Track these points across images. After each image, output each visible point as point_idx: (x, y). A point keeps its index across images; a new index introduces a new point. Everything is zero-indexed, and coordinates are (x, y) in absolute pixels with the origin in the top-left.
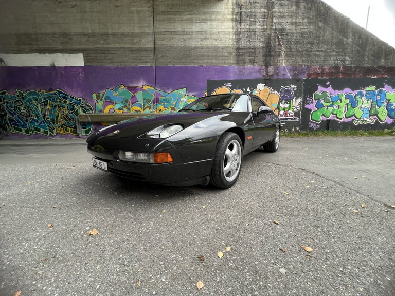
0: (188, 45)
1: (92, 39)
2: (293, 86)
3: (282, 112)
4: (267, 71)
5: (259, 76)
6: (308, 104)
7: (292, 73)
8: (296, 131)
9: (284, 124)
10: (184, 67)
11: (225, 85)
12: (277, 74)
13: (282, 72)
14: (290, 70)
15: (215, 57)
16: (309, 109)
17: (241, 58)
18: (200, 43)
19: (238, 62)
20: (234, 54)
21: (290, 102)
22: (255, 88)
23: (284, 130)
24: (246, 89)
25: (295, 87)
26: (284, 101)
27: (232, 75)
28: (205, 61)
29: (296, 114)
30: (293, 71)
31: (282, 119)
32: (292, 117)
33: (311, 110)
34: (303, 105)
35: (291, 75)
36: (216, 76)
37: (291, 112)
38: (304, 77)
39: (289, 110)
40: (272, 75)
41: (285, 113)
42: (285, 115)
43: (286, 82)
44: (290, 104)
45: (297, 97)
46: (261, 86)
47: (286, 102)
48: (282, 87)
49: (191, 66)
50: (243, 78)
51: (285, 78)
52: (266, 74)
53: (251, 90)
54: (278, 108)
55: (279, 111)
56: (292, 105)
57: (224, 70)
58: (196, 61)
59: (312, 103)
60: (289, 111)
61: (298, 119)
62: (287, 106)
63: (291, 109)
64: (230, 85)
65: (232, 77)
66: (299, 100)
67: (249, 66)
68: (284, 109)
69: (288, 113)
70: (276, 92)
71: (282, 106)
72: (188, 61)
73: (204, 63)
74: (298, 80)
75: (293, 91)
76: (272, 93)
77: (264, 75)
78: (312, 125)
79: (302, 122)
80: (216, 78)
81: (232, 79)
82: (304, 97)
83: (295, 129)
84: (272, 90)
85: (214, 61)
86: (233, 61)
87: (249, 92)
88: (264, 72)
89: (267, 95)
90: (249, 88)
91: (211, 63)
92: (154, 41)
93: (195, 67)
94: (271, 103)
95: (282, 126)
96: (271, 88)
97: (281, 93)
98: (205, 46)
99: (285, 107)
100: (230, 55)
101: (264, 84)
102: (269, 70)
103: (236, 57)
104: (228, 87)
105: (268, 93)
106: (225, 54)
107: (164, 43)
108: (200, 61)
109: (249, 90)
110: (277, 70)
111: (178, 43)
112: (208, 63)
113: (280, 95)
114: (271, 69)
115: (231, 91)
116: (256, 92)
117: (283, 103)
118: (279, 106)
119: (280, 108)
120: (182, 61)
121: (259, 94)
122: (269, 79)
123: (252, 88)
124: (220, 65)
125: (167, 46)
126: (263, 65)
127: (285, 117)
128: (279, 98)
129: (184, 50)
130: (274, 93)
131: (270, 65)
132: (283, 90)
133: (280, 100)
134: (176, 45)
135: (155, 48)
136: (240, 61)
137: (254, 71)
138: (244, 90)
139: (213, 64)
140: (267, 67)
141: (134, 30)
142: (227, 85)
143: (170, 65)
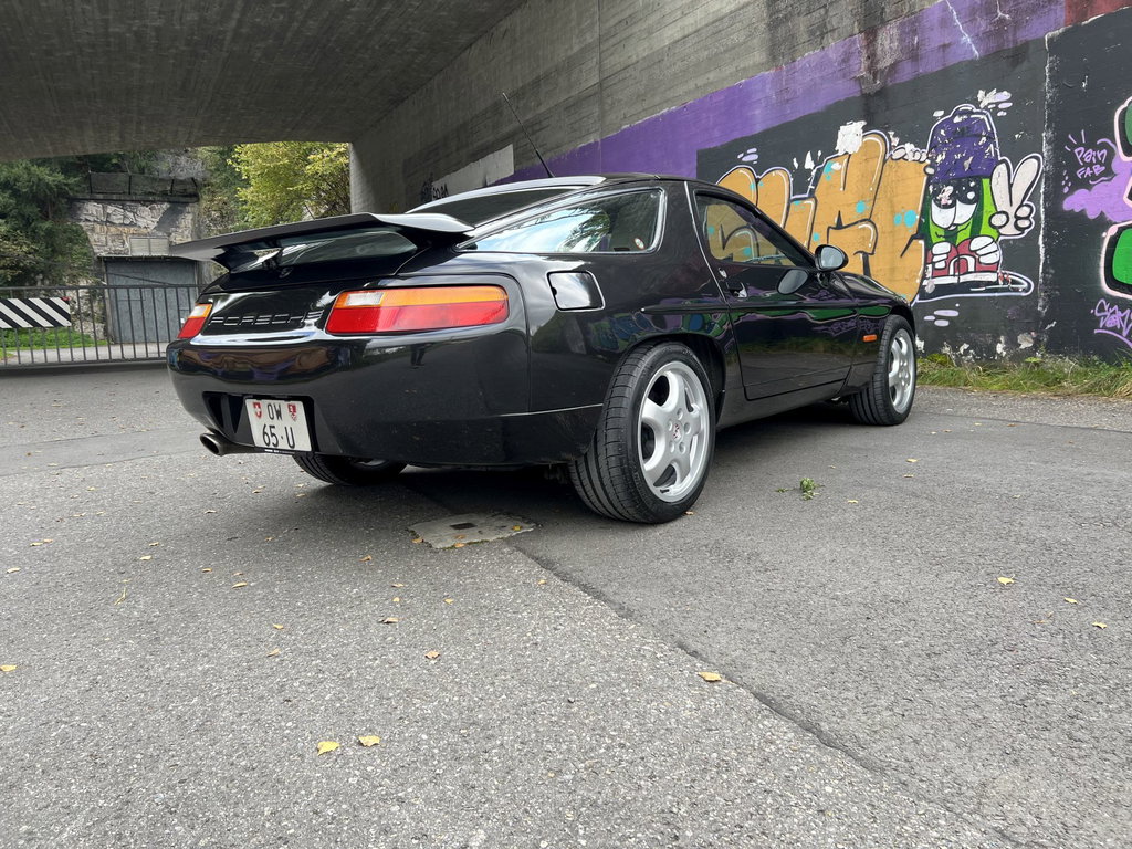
0: (656, 48)
1: (521, 104)
2: (987, 98)
3: (941, 248)
4: (872, 57)
5: (845, 90)
6: (1084, 183)
7: (983, 24)
8: (1018, 356)
9: (953, 313)
10: (650, 122)
11: (740, 162)
12: (914, 55)
13: (935, 39)
14: (970, 16)
15: (714, 62)
16: (1092, 215)
17: (782, 31)
18: (679, 24)
19: (774, 55)
20: (762, 26)
21: (978, 190)
22: (829, 148)
23: (955, 349)
24: (802, 163)
25: (1006, 95)
26: (949, 190)
27: (757, 112)
28: (691, 85)
29: (1016, 254)
30: (989, 11)
31: (940, 290)
32: (992, 277)
33: (1102, 223)
34: (1054, 196)
35: (978, 39)
36: (717, 133)
37: (986, 248)
38: (1050, 27)
39: (975, 234)
40: (893, 66)
41: (959, 254)
42: (957, 268)
43: (957, 83)
44: (978, 200)
45: (1016, 156)
46: (851, 136)
47: (959, 197)
48: (939, 114)
49: (662, 115)
50: (794, 113)
51: (951, 61)
52: (869, 69)
53: (817, 162)
54: (923, 232)
55: (929, 247)
56: (988, 208)
57: (736, 100)
58: (670, 94)
59: (1109, 173)
60: (975, 244)
61: (1024, 283)
62: (964, 212)
63: (985, 228)
64: (752, 156)
65: (760, 119)
66: (1029, 170)
67: (809, 56)
68: (950, 234)
69: (973, 253)
70: (909, 147)
71: (941, 218)
72: (657, 99)
73: (686, 93)
74: (1019, 54)
75: (991, 126)
76: (896, 155)
77: (860, 80)
78: (1111, 320)
79: (1051, 300)
80: (716, 140)
81: (758, 129)
82: (1058, 144)
83: (1012, 343)
84: (895, 141)
85: (711, 76)
86: (759, 56)
87: (810, 170)
88: (860, 67)
89: (877, 174)
90: (809, 154)
91: (705, 85)
92: (600, 63)
93: (671, 114)
94: (892, 206)
95: (945, 323)
96: (888, 136)
97: (935, 147)
98: (691, 30)
99: (953, 224)
100: (751, 36)
101: (863, 123)
102: (879, 48)
103: (767, 36)
104: (750, 163)
105: (880, 160)
106: (738, 37)
107: (615, 61)
108: (680, 90)
109: (809, 164)
110: (915, 32)
111: (639, 50)
112: (697, 88)
113: (928, 162)
114: (889, 41)
115: (757, 181)
116: (836, 166)
117: (943, 202)
118: (927, 221)
119: (933, 229)
120: (645, 105)
121: (843, 172)
122: (881, 93)
123: (820, 153)
124: (726, 85)
125: (618, 67)
126: (856, 30)
127: (954, 276)
128: (926, 178)
129: (649, 67)
130: (903, 158)
131: (884, 23)
132: (942, 132)
133: (931, 188)
134: (634, 59)
135: (600, 84)
136: (780, 47)
137: (824, 73)
138: (796, 165)
139: (710, 90)
140: (871, 33)
141: (571, 48)
142: (745, 159)
143: (625, 127)
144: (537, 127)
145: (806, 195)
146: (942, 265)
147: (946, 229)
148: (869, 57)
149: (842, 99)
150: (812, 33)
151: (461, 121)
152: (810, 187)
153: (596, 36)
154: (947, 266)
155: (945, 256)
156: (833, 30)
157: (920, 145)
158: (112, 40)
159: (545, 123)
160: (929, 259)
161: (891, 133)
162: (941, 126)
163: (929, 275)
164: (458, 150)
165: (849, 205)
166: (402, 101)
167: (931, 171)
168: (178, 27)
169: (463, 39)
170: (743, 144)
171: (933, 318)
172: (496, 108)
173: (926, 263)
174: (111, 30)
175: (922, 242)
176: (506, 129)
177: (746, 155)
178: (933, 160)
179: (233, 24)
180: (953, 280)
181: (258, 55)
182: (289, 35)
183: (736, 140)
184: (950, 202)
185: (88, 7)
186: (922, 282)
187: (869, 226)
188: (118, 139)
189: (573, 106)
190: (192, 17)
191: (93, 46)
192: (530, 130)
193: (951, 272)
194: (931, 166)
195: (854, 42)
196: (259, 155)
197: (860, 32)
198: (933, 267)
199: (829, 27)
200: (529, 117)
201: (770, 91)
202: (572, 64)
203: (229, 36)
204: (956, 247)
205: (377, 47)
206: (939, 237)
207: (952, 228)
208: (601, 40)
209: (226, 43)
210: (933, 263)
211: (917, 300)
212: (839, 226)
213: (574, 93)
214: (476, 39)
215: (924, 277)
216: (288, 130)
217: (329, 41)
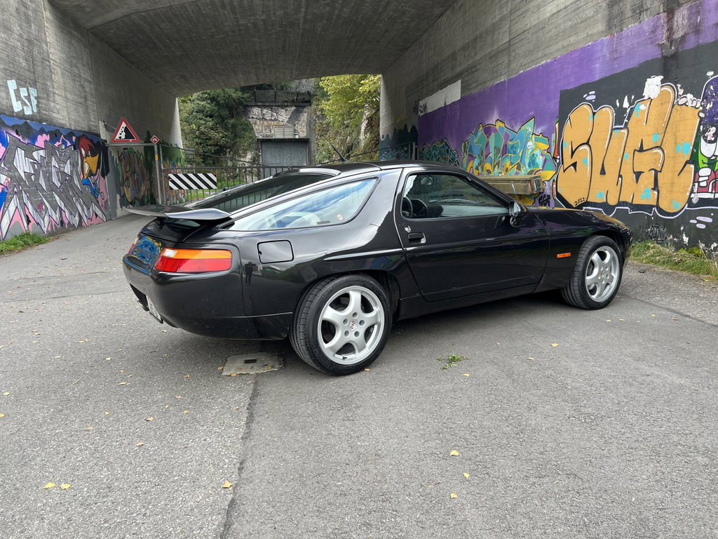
0: (542, 18)
1: (467, 54)
3: (705, 172)
4: (670, 30)
5: (652, 52)
9: (709, 220)
10: (535, 70)
11: (585, 99)
12: (697, 29)
15: (574, 29)
17: (616, 9)
19: (610, 26)
20: (604, 5)
22: (640, 95)
23: (708, 245)
24: (621, 103)
26: (713, 130)
27: (597, 65)
28: (560, 45)
31: (703, 202)
36: (572, 79)
40: (683, 38)
41: (716, 178)
42: (714, 187)
46: (653, 86)
48: (710, 74)
49: (542, 65)
50: (619, 68)
52: (669, 38)
53: (631, 104)
54: (694, 159)
55: (697, 170)
57: (585, 56)
58: (547, 51)
64: (592, 96)
65: (599, 71)
67: (631, 27)
68: (711, 162)
70: (690, 96)
71: (707, 150)
72: (540, 54)
73: (556, 51)
76: (681, 102)
77: (661, 46)
80: (572, 84)
81: (597, 77)
84: (681, 92)
85: (572, 39)
86: (601, 27)
87: (626, 109)
88: (662, 37)
89: (667, 115)
90: (626, 97)
91: (568, 45)
92: (510, 28)
93: (547, 64)
94: (676, 138)
95: (703, 226)
96: (677, 87)
97: (706, 98)
98: (562, 7)
99: (714, 155)
100: (597, 12)
101: (662, 77)
102: (675, 24)
103: (606, 12)
104: (590, 101)
105: (670, 105)
106: (589, 13)
107: (518, 27)
108: (553, 48)
109: (626, 105)
110: (698, 13)
111: (531, 20)
112: (563, 47)
113: (701, 108)
114: (681, 18)
115: (594, 114)
116: (642, 107)
117: (709, 139)
118: (697, 151)
119: (700, 157)
120: (533, 57)
121: (646, 112)
122: (674, 56)
123: (633, 97)
124: (580, 46)
125: (520, 31)
126: (662, 10)
127: (712, 193)
128: (698, 120)
129: (536, 32)
130: (685, 104)
131: (679, 5)
132: (712, 87)
133: (701, 127)
134: (529, 26)
135: (509, 41)
136: (614, 22)
137: (640, 40)
138: (618, 104)
139: (571, 49)
140: (670, 12)
141: (495, 17)
142: (588, 98)
143: (521, 72)
144: (474, 70)
145: (622, 126)
146: (704, 184)
147: (709, 158)
148: (668, 30)
149: (650, 59)
150: (634, 11)
151: (435, 64)
152: (626, 120)
153: (509, 10)
154: (708, 185)
155: (707, 178)
156: (647, 10)
157: (697, 96)
158: (241, 27)
159: (478, 67)
160: (696, 180)
161: (679, 86)
162: (710, 83)
163: (695, 190)
164: (433, 81)
165: (648, 135)
166: (407, 49)
167: (702, 115)
168: (274, 18)
169: (437, 11)
170: (586, 88)
171: (695, 222)
172: (453, 56)
173: (694, 182)
174: (240, 23)
175: (692, 166)
176: (458, 70)
177: (588, 95)
178: (704, 107)
179: (303, 14)
180: (711, 196)
181: (319, 29)
182: (334, 17)
183: (583, 85)
184: (713, 139)
185: (226, 12)
186: (690, 195)
187: (660, 151)
188: (255, 78)
189: (494, 56)
190: (280, 12)
191: (233, 31)
192: (470, 71)
193: (710, 190)
194: (703, 111)
195: (659, 19)
196: (334, 81)
197: (664, 12)
198: (699, 184)
199: (645, 7)
200: (470, 62)
201: (606, 51)
202: (495, 27)
203: (301, 21)
204: (715, 172)
205: (386, 20)
206: (704, 163)
207: (713, 158)
208: (511, 13)
209: (301, 25)
210: (699, 182)
211: (686, 208)
212: (641, 150)
213: (495, 48)
214: (447, 10)
215: (692, 192)
216: (345, 68)
217: (358, 18)
